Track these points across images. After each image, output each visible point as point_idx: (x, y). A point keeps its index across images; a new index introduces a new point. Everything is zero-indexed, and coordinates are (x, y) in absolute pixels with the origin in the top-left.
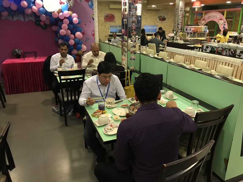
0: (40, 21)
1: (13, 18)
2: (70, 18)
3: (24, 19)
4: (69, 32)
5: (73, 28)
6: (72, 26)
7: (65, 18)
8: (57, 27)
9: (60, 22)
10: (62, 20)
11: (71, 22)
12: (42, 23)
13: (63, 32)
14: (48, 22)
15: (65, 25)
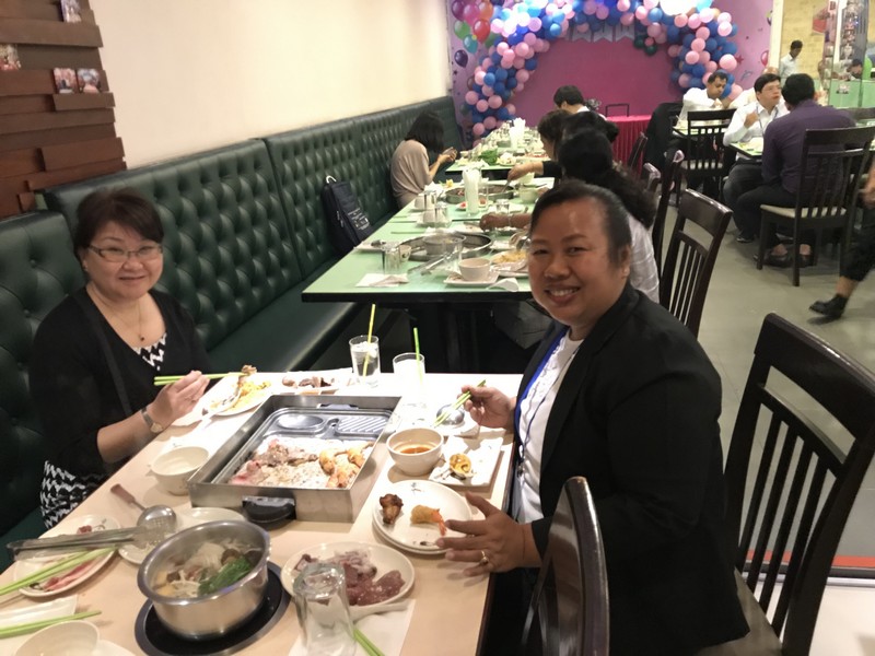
0: (647, 36)
1: (592, 38)
2: (712, 26)
3: (614, 36)
4: (707, 55)
5: (717, 46)
6: (714, 43)
7: (703, 25)
8: (682, 47)
9: (690, 35)
10: (693, 32)
11: (714, 34)
12: (649, 42)
13: (692, 56)
14: (662, 39)
15: (699, 42)
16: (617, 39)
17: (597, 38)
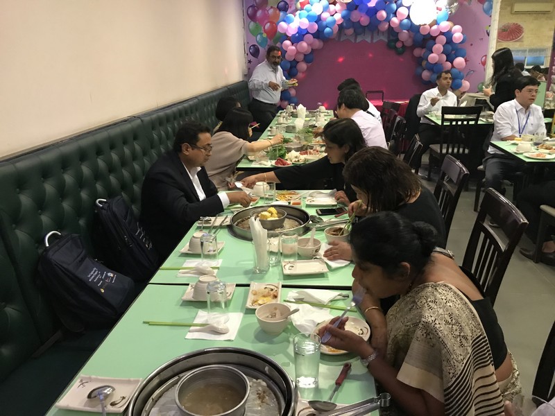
2: (448, 35)
3: (372, 38)
4: (444, 57)
5: (452, 50)
6: (450, 47)
9: (431, 41)
10: (434, 38)
11: (450, 41)
12: (399, 45)
13: (433, 57)
14: (409, 43)
15: (438, 47)
16: (375, 41)
17: (359, 39)
